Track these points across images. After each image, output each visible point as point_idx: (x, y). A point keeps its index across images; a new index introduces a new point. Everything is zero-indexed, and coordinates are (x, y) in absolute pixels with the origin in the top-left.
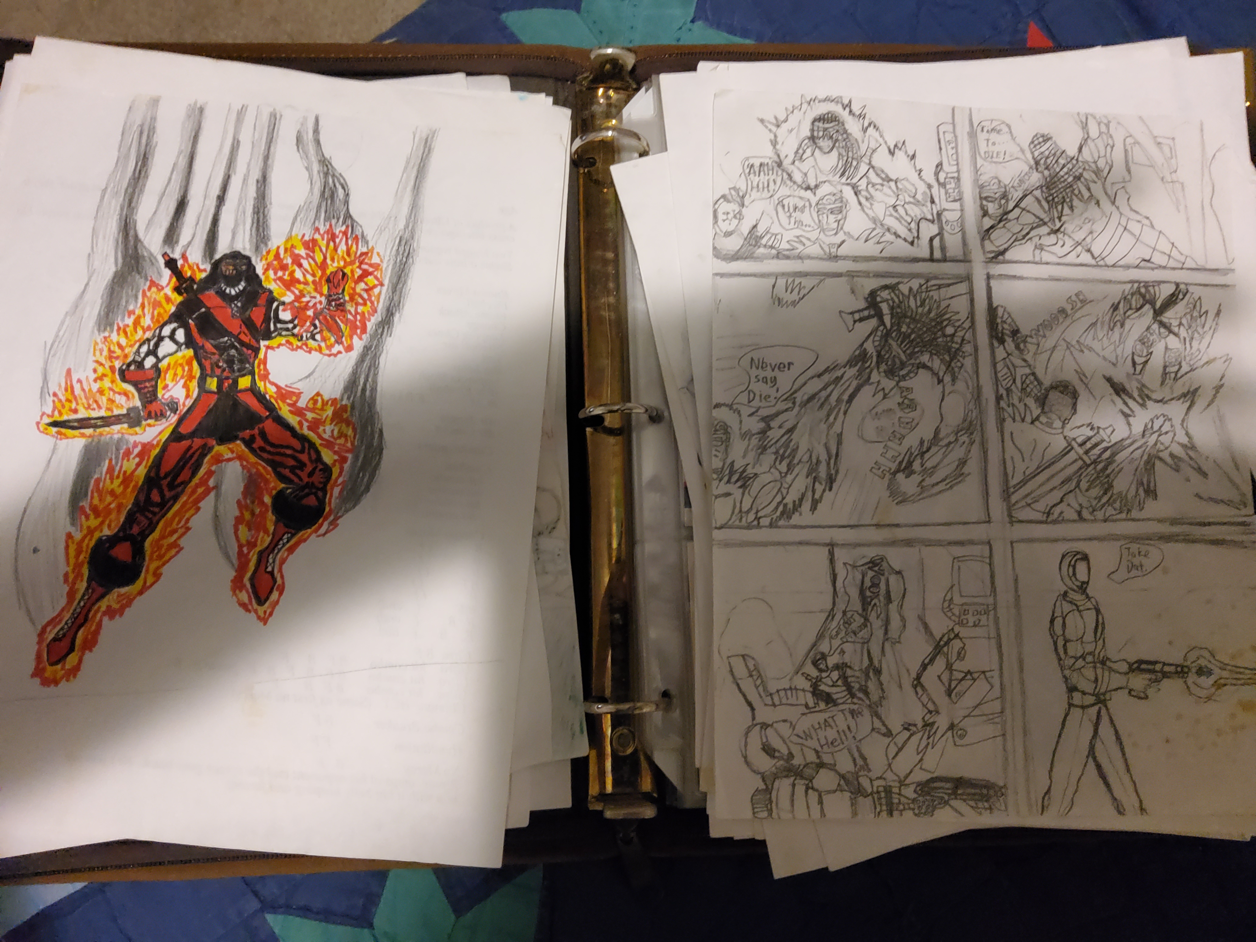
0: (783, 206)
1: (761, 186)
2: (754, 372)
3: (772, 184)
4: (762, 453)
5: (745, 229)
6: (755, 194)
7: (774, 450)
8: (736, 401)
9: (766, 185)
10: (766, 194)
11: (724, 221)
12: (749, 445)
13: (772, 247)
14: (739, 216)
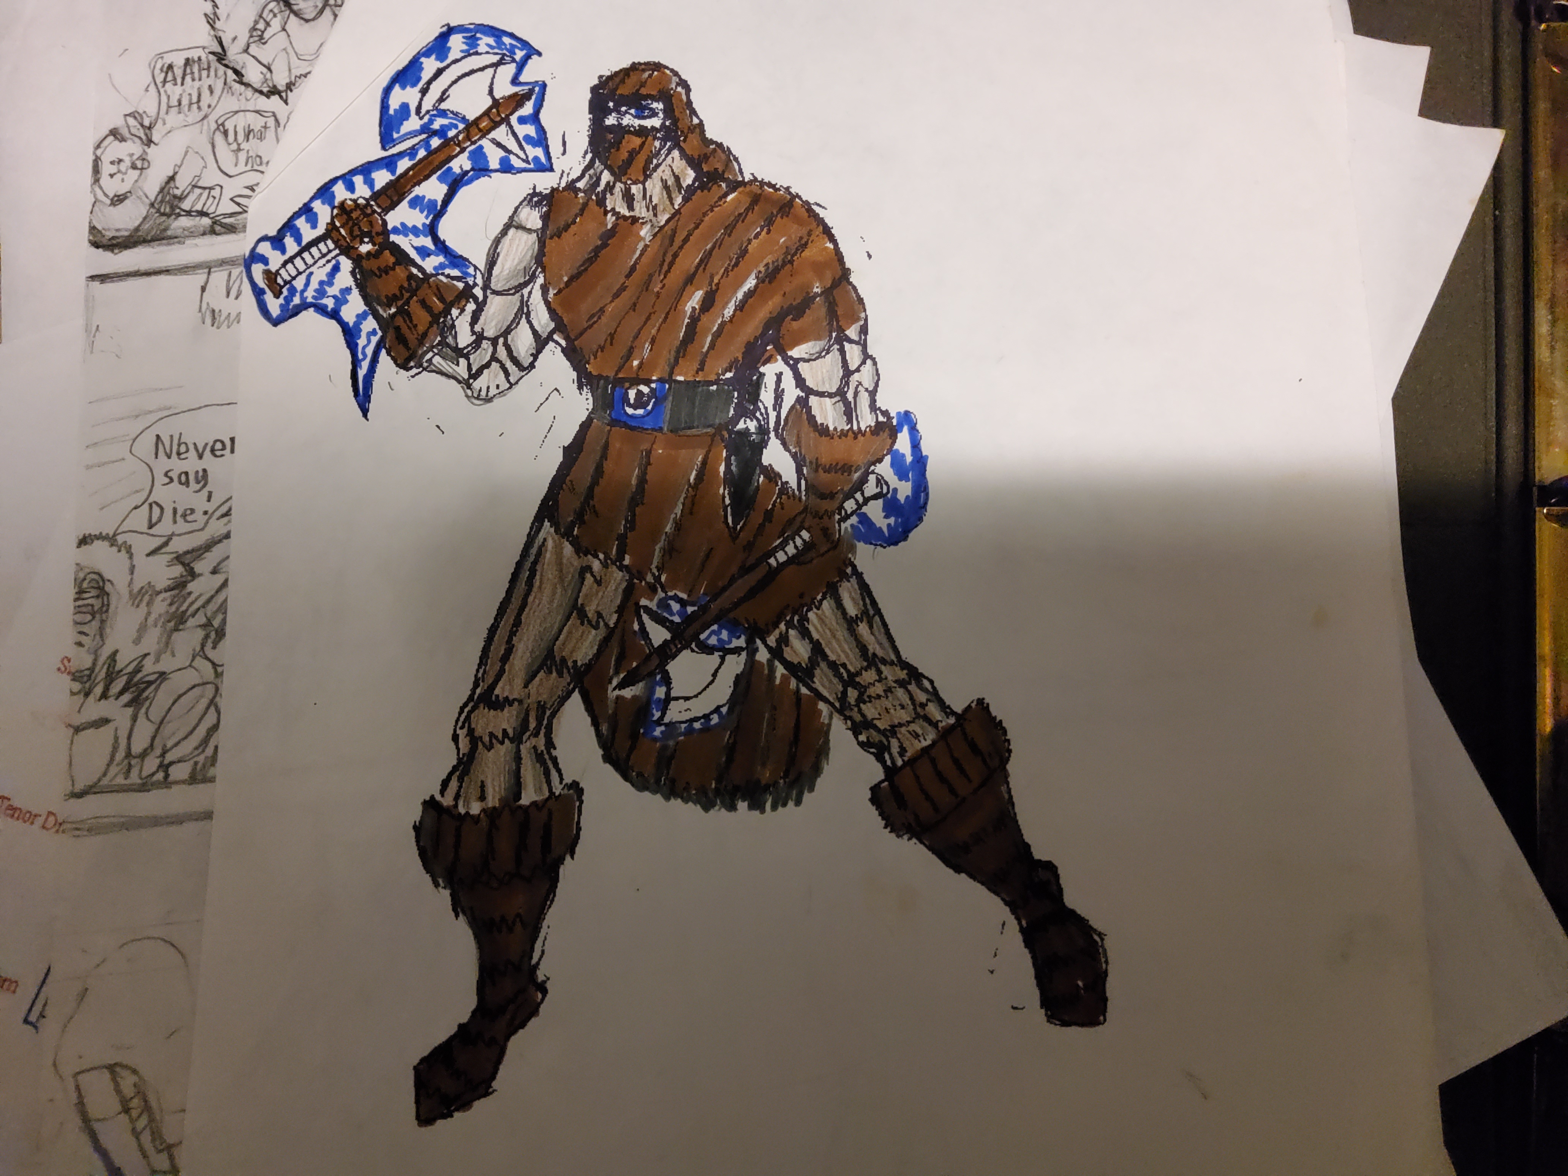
0: (226, 133)
1: (185, 102)
2: (162, 464)
3: (206, 93)
4: (176, 629)
5: (152, 184)
6: (173, 119)
7: (203, 620)
8: (124, 527)
9: (195, 99)
10: (195, 115)
11: (112, 176)
12: (149, 613)
13: (202, 214)
14: (140, 165)
